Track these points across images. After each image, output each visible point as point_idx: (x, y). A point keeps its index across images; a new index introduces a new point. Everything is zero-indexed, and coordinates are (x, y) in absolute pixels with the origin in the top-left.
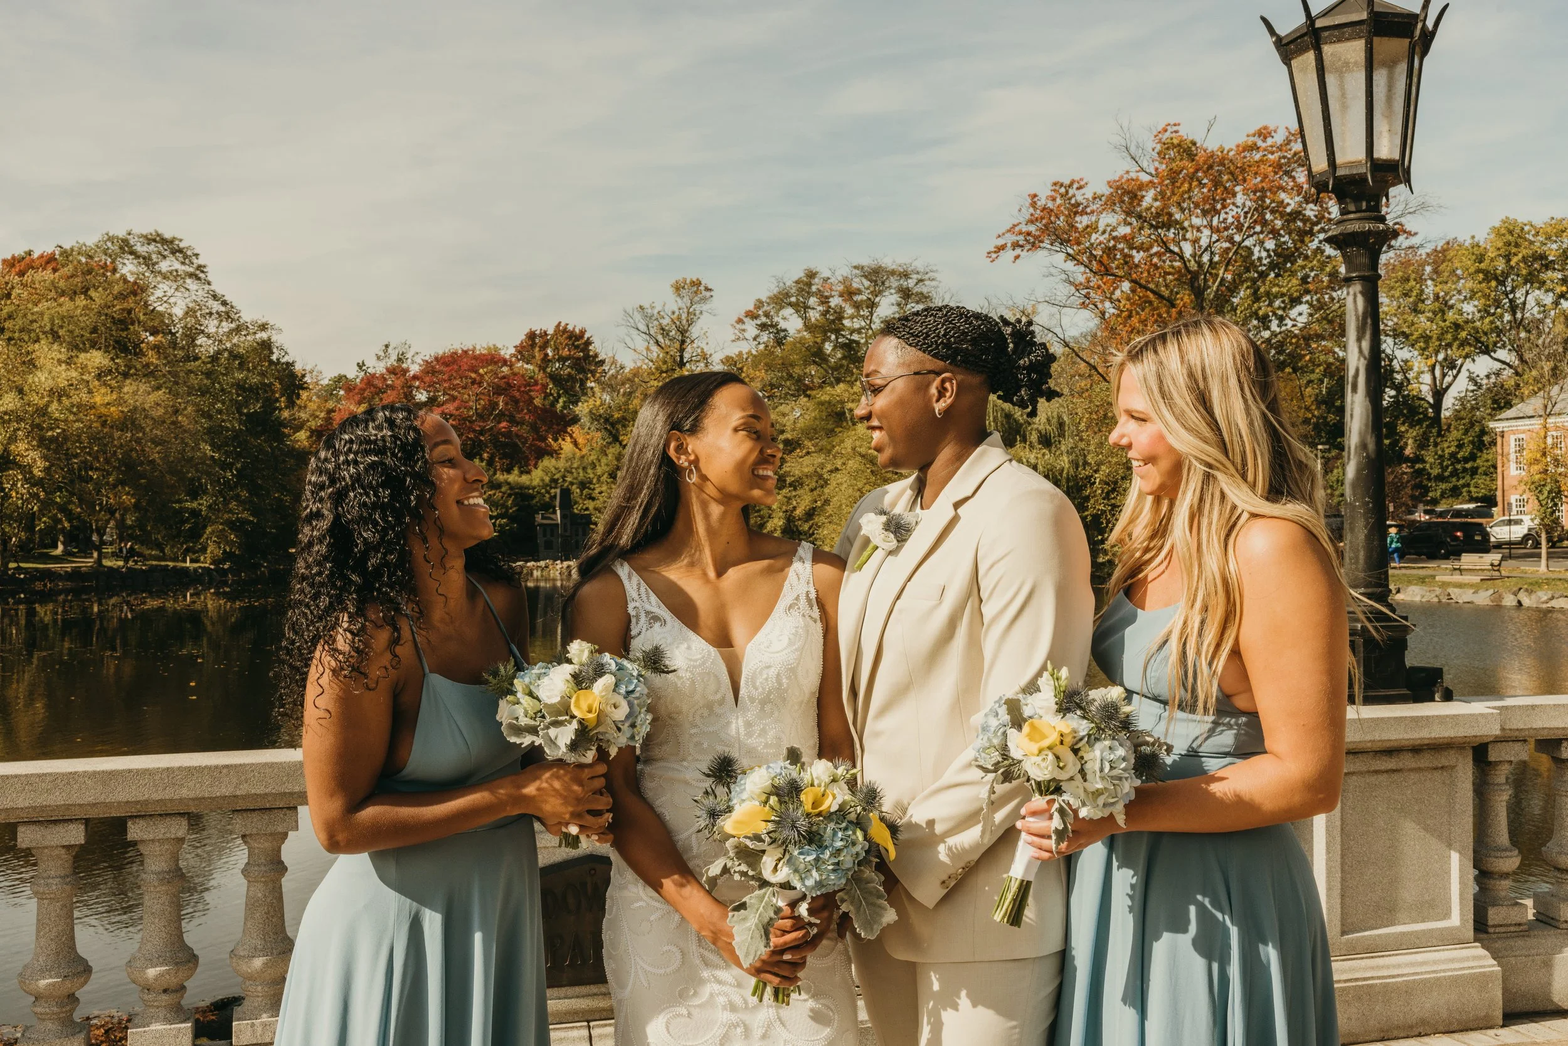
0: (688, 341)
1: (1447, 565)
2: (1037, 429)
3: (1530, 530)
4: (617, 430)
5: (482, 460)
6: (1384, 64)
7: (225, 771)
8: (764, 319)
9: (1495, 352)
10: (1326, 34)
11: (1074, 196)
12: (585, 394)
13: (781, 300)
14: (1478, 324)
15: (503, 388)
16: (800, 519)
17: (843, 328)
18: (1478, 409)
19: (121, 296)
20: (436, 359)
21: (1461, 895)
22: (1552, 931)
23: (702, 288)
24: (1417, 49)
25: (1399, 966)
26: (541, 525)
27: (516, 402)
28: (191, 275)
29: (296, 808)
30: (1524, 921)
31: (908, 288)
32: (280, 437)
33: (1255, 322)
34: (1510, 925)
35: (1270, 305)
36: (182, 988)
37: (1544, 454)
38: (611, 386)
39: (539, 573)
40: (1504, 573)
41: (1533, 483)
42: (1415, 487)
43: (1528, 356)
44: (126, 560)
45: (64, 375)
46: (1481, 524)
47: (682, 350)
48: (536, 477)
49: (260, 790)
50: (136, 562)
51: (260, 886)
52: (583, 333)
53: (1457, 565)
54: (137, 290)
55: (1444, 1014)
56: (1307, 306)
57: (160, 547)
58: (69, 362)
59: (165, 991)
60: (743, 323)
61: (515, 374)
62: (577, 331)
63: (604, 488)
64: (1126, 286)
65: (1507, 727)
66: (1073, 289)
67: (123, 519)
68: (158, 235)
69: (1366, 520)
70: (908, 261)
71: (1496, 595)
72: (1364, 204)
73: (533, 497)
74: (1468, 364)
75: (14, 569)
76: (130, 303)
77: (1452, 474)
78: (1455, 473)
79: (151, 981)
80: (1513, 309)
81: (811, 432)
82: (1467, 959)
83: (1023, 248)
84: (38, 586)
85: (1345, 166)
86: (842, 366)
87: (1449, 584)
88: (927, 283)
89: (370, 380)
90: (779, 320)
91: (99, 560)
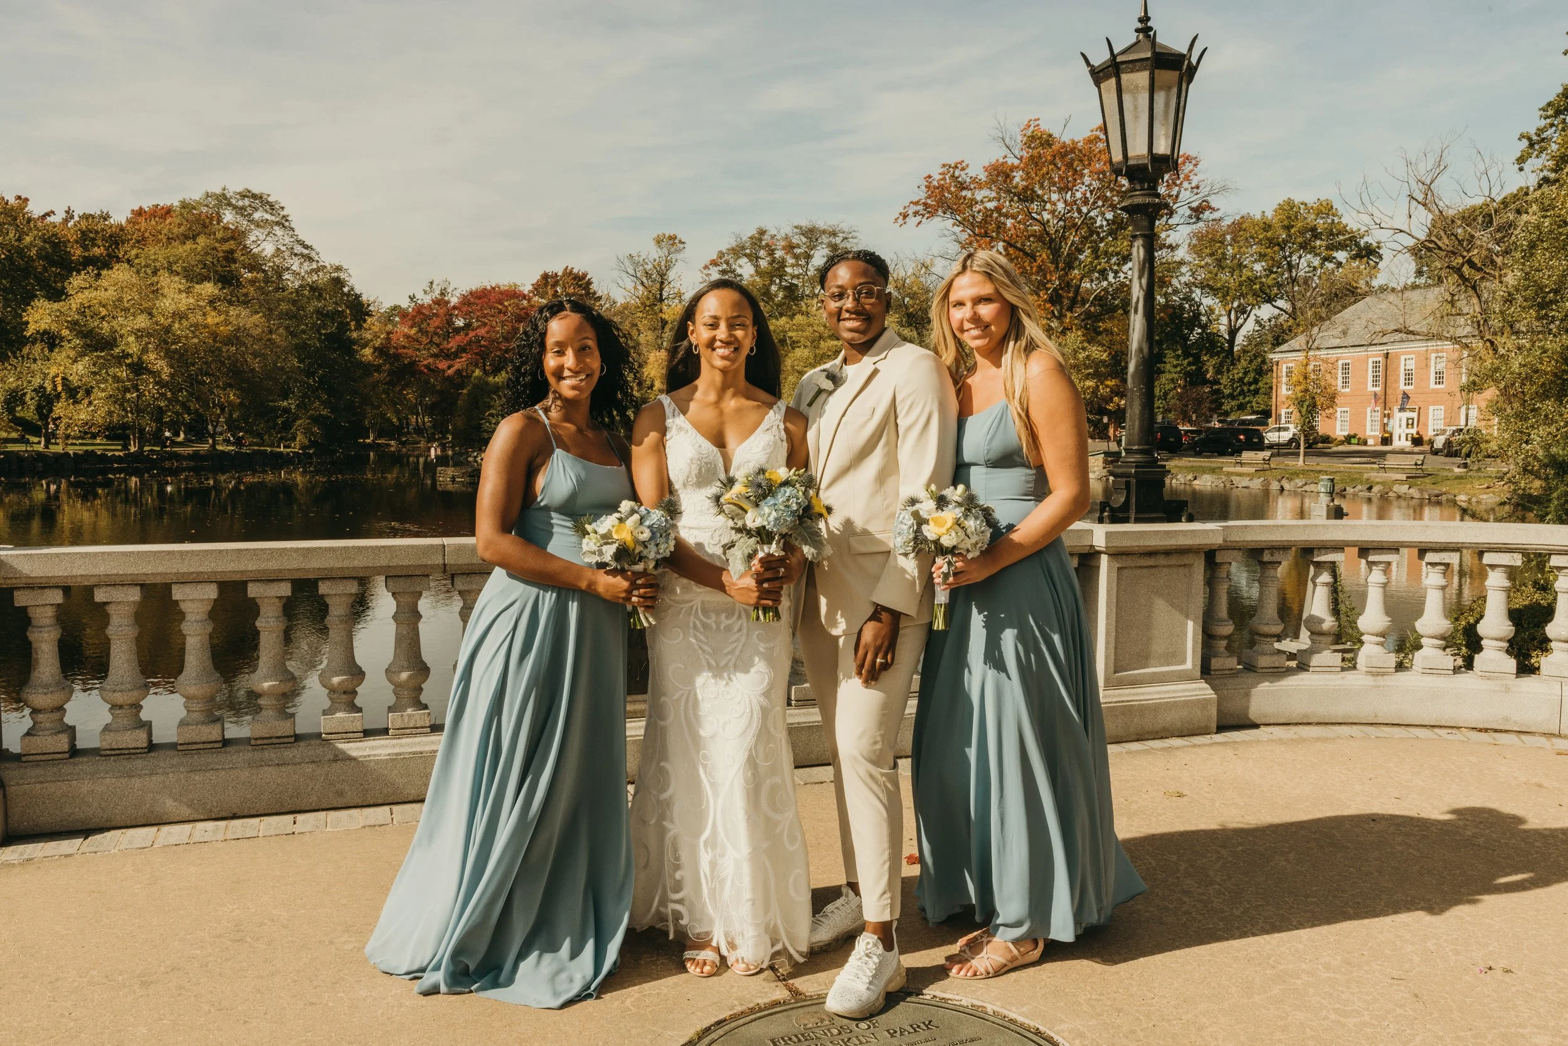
0: (666, 283)
1: (1231, 460)
3: (1294, 435)
6: (1161, 88)
8: (725, 266)
9: (1275, 301)
10: (1124, 66)
11: (959, 176)
13: (738, 251)
14: (1264, 280)
15: (521, 317)
17: (786, 274)
18: (1261, 344)
19: (224, 240)
20: (471, 293)
21: (1194, 648)
22: (1253, 674)
23: (677, 241)
24: (1185, 78)
25: (1150, 693)
28: (278, 223)
30: (1234, 667)
31: (835, 245)
32: (351, 353)
33: (1097, 275)
34: (1225, 670)
36: (355, 693)
37: (1306, 378)
40: (1272, 466)
41: (1297, 399)
42: (1212, 402)
43: (1299, 305)
45: (184, 302)
46: (1258, 430)
47: (661, 289)
49: (406, 563)
51: (405, 626)
52: (585, 275)
53: (1238, 460)
54: (237, 236)
55: (1179, 725)
57: (260, 435)
58: (188, 291)
59: (345, 693)
60: (708, 269)
62: (581, 273)
65: (1228, 540)
66: (960, 247)
67: (231, 415)
68: (249, 191)
69: (1141, 400)
70: (836, 223)
71: (1265, 482)
72: (1146, 186)
75: (149, 451)
76: (232, 244)
77: (1240, 394)
78: (1242, 393)
80: (1290, 269)
82: (1195, 690)
83: (923, 215)
84: (167, 464)
85: (1133, 158)
86: (784, 304)
87: (1232, 474)
88: (850, 240)
89: (419, 309)
90: (736, 267)
91: (213, 445)
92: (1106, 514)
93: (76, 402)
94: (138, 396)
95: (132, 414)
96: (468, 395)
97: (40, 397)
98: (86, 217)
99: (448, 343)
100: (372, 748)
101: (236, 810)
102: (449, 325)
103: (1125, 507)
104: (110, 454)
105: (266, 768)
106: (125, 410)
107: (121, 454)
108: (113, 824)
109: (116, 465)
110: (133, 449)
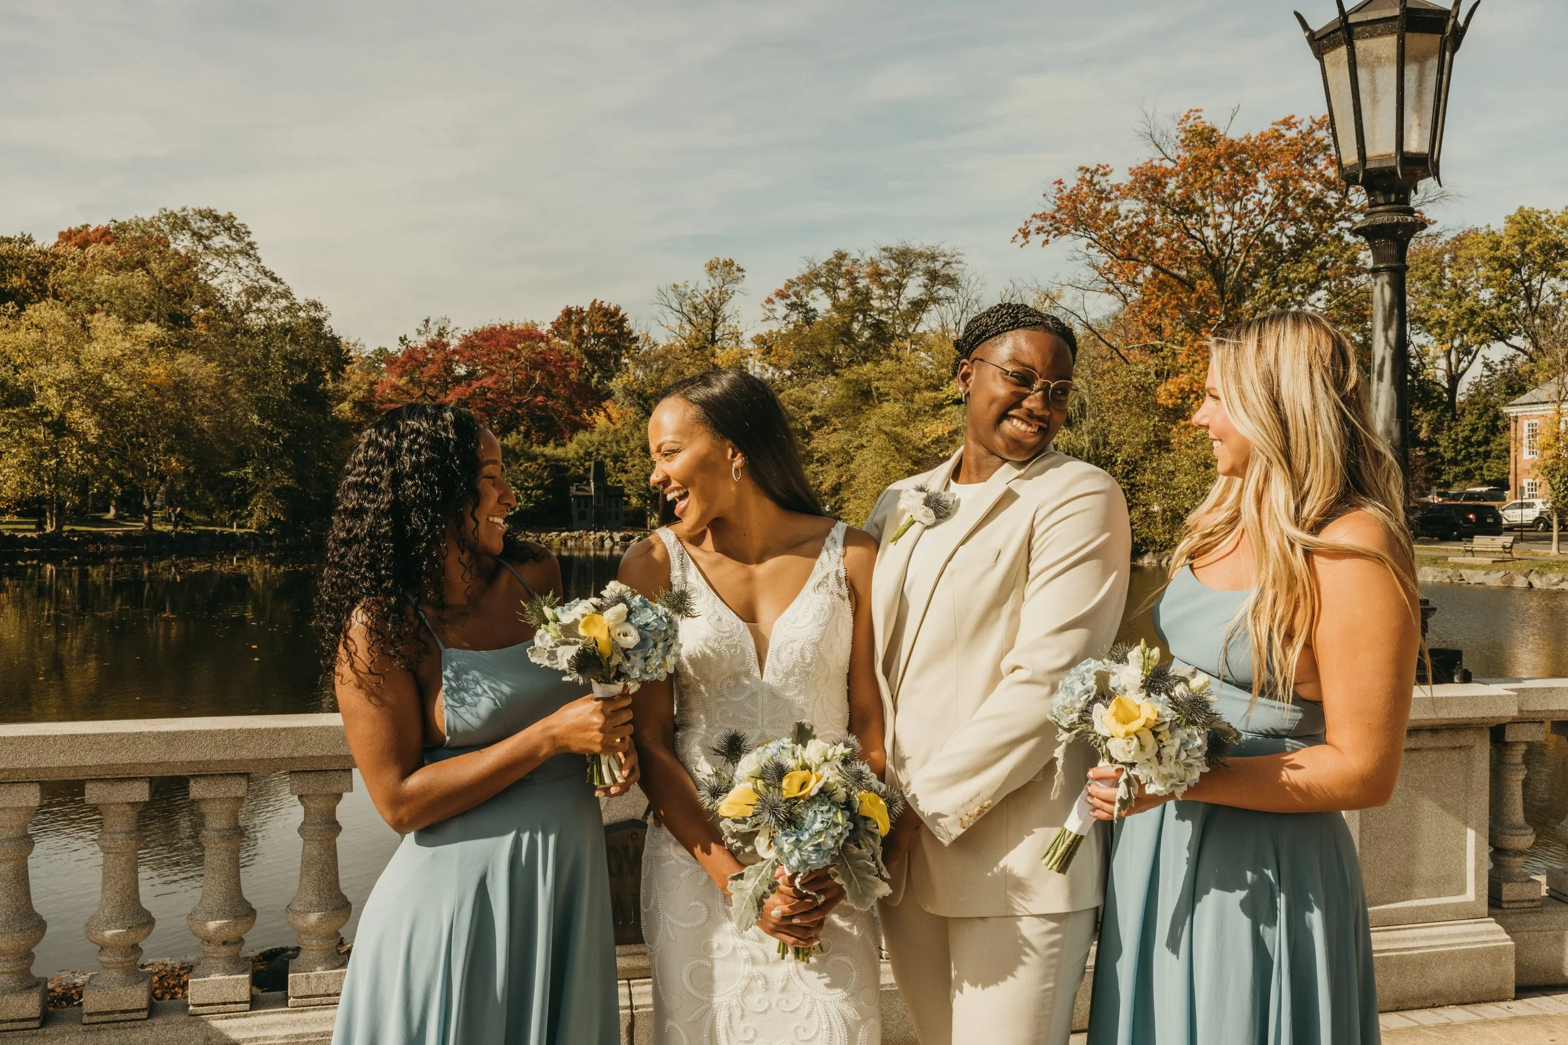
0: (720, 319)
1: (1459, 546)
3: (1541, 513)
4: (650, 405)
5: (519, 433)
6: (1415, 60)
7: (283, 734)
8: (794, 299)
9: (1510, 338)
10: (1359, 29)
11: (1099, 183)
12: (619, 370)
13: (810, 280)
14: (1494, 311)
15: (539, 363)
16: (826, 494)
17: (872, 308)
18: (1492, 394)
20: (476, 333)
21: (1477, 871)
22: (1564, 908)
23: (734, 268)
24: (1448, 45)
25: (1414, 939)
26: (576, 497)
27: (552, 376)
28: (242, 252)
29: (350, 770)
30: (1537, 897)
31: (935, 271)
32: (325, 408)
34: (1524, 901)
35: (1290, 291)
36: (241, 941)
37: (1558, 439)
38: (644, 362)
39: (573, 543)
40: (1515, 555)
41: (1546, 467)
42: (1428, 469)
43: (1542, 342)
44: (176, 525)
45: (120, 345)
46: (1493, 507)
47: (714, 328)
48: (571, 449)
49: (317, 752)
50: (184, 526)
51: (316, 844)
52: (617, 310)
53: (1469, 547)
54: (188, 263)
55: (1458, 986)
56: (1325, 292)
57: (208, 512)
58: (125, 332)
59: (224, 943)
60: (773, 303)
61: (552, 350)
62: (612, 308)
63: (637, 461)
64: (1149, 270)
65: (1524, 709)
66: (1096, 274)
68: (212, 212)
70: (935, 244)
71: (1508, 577)
72: (1393, 198)
73: (568, 469)
74: (1484, 350)
75: (69, 531)
77: (1465, 458)
78: (1468, 457)
79: (211, 933)
80: (1528, 297)
81: (838, 410)
82: (1481, 933)
83: (1049, 233)
84: (91, 548)
85: (1375, 159)
86: (870, 345)
87: (1461, 565)
88: (954, 265)
89: (411, 354)
90: (809, 300)
91: (149, 524)
94: (57, 463)
95: (50, 484)
99: (447, 395)
100: (262, 1027)
102: (449, 374)
104: (20, 535)
106: (40, 480)
107: (34, 535)
109: (27, 550)
110: (49, 529)
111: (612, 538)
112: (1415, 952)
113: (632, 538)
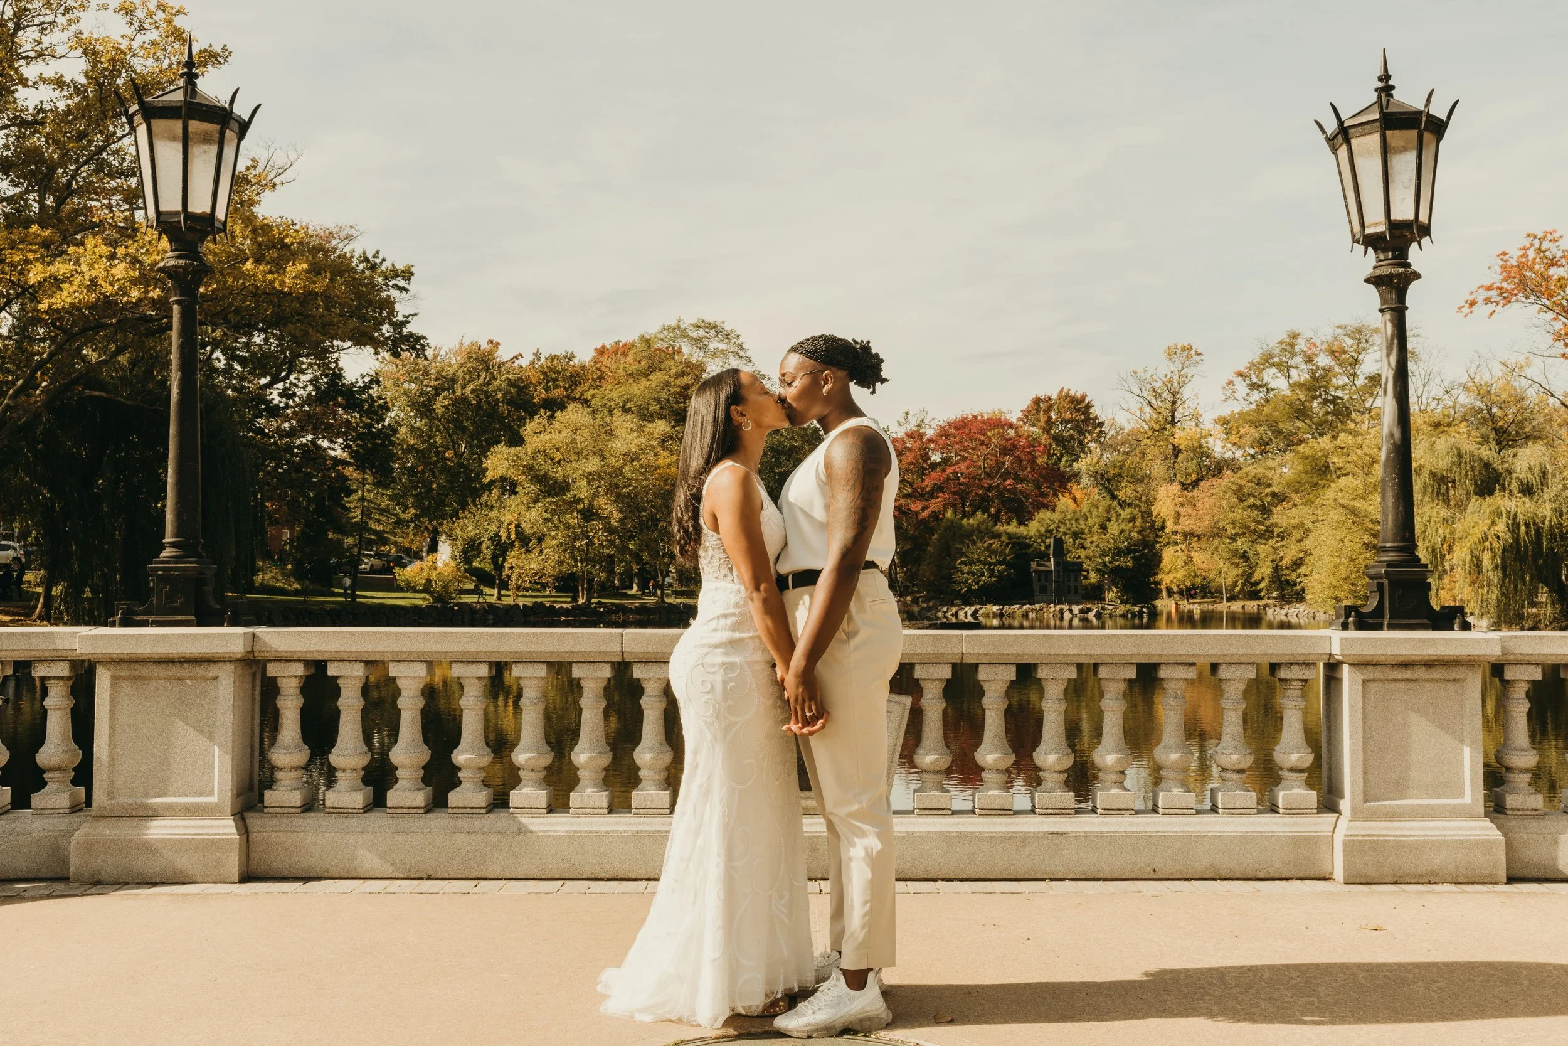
0: (1179, 402)
2: (1518, 478)
4: (1112, 485)
5: (985, 513)
6: (1397, 151)
8: (1254, 379)
10: (1353, 131)
11: (1548, 249)
12: (1084, 453)
13: (1267, 360)
15: (1008, 449)
17: (1329, 385)
19: (678, 375)
20: (949, 424)
21: (1472, 780)
23: (1192, 352)
25: (1412, 829)
26: (1036, 571)
27: (1021, 461)
28: (735, 354)
30: (1539, 807)
34: (1527, 809)
38: (1109, 446)
39: (1034, 615)
45: (636, 442)
47: (1173, 411)
48: (1033, 528)
52: (1083, 397)
55: (1452, 869)
58: (640, 430)
60: (1234, 383)
61: (1020, 436)
62: (1079, 395)
63: (1095, 538)
66: (1552, 339)
68: (703, 322)
73: (1030, 546)
75: (596, 603)
81: (1296, 486)
82: (1475, 829)
83: (1497, 303)
84: (614, 618)
85: (1372, 226)
90: (1268, 379)
91: (662, 597)
92: (1351, 619)
93: (528, 551)
94: (587, 544)
95: (582, 563)
96: (939, 540)
97: (496, 546)
98: (553, 358)
99: (923, 480)
100: (553, 824)
101: (430, 873)
102: (924, 461)
103: (1378, 612)
104: (558, 606)
105: (459, 835)
106: (574, 558)
107: (569, 606)
108: (330, 875)
109: (563, 618)
110: (581, 601)
111: (1071, 611)
112: (1411, 838)
113: (1090, 610)
